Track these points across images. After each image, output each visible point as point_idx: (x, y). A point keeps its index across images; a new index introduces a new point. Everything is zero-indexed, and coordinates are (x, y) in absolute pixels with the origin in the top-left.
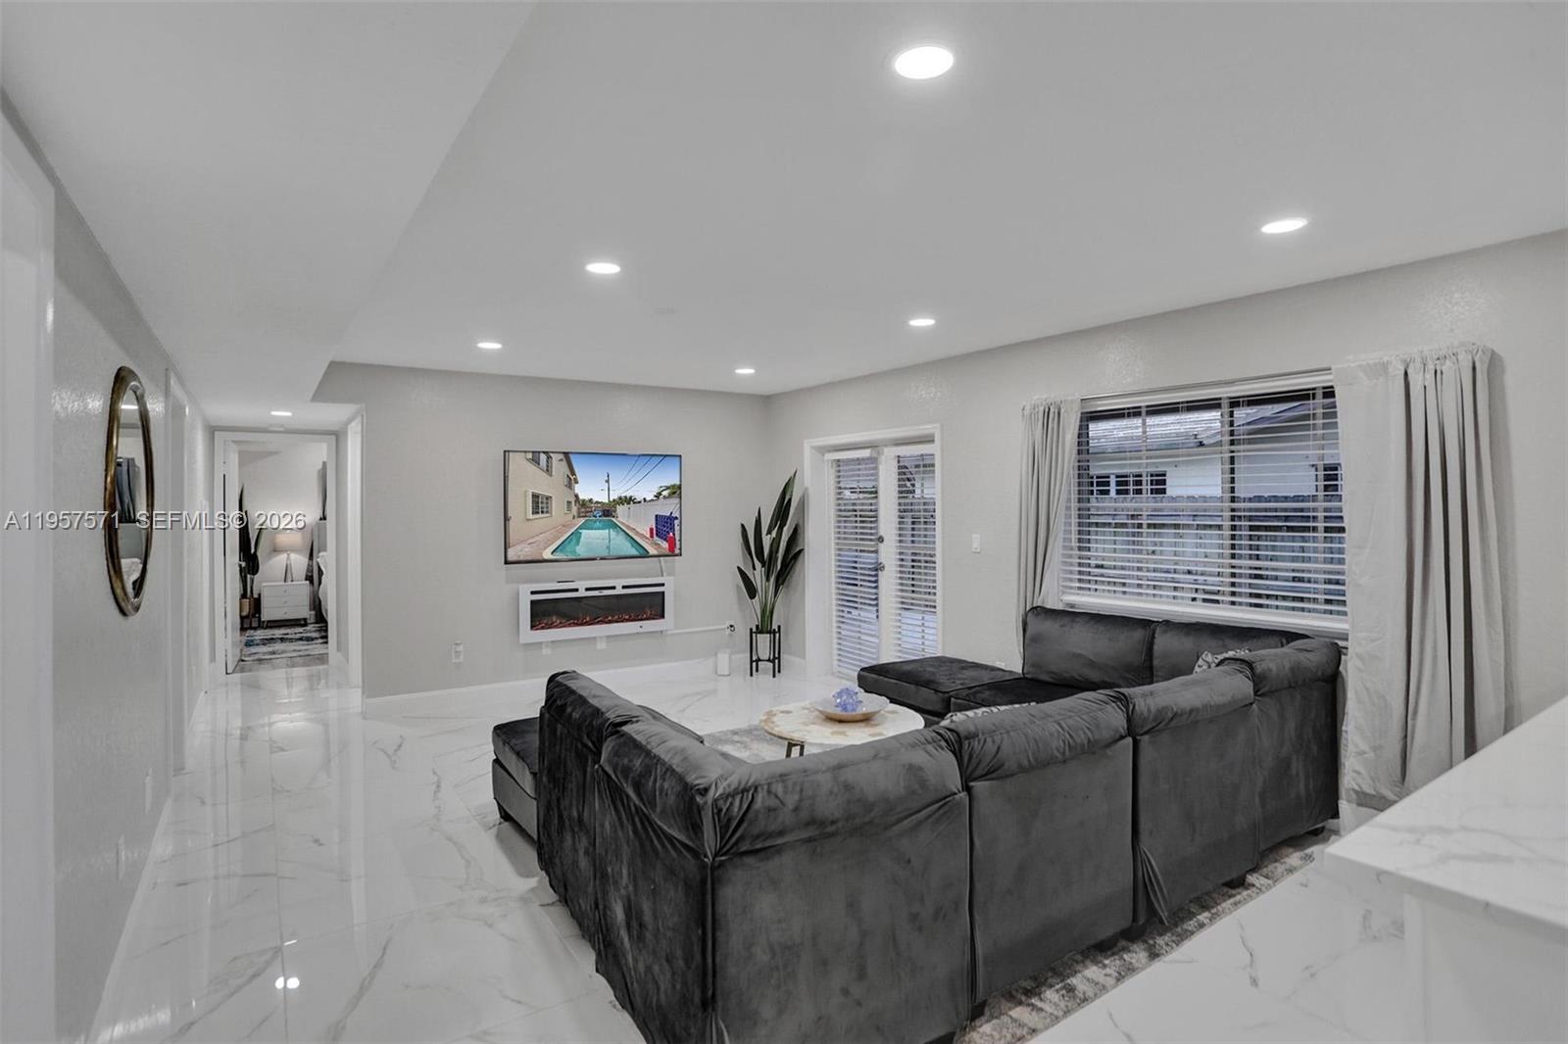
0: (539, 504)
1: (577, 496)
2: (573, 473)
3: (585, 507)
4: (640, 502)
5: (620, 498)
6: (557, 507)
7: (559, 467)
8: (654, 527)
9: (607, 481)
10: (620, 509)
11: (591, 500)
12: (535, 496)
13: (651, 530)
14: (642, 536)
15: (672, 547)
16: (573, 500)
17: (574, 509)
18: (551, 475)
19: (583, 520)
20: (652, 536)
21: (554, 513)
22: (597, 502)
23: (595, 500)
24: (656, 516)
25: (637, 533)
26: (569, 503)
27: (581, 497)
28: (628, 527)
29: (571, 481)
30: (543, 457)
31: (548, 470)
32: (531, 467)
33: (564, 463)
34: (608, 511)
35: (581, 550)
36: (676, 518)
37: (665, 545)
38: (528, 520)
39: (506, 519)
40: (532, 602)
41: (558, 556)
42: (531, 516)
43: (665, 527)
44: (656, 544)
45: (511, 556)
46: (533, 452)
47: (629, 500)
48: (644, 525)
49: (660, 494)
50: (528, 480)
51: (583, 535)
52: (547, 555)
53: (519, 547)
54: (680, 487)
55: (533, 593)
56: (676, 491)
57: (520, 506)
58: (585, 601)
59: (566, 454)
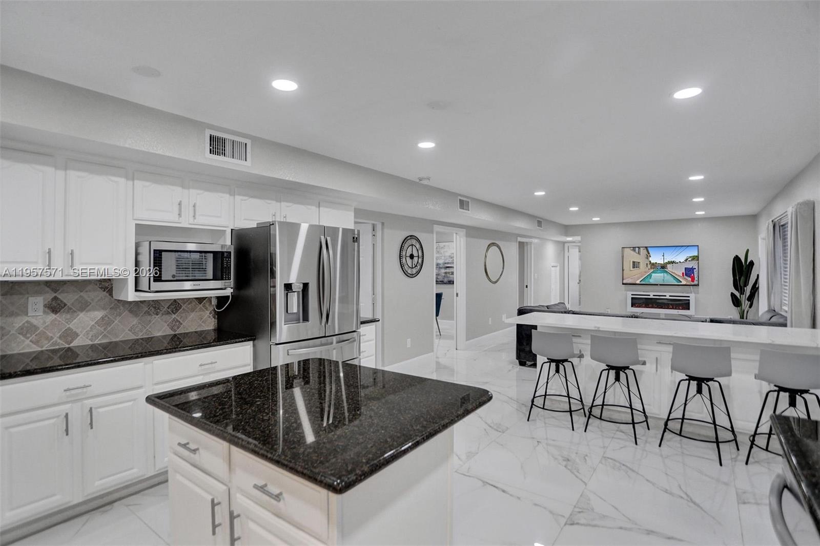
0: (635, 265)
1: (650, 261)
2: (649, 253)
3: (653, 265)
4: (677, 263)
5: (669, 262)
6: (642, 266)
7: (643, 251)
8: (684, 272)
9: (663, 256)
10: (668, 265)
11: (656, 263)
12: (634, 262)
13: (683, 273)
14: (679, 276)
15: (693, 280)
16: (649, 263)
17: (649, 266)
18: (640, 254)
19: (652, 270)
20: (683, 275)
21: (641, 267)
22: (659, 264)
23: (658, 262)
24: (685, 268)
25: (676, 275)
26: (647, 264)
27: (652, 262)
28: (672, 272)
29: (648, 256)
30: (637, 249)
31: (639, 253)
32: (632, 252)
33: (645, 250)
34: (663, 267)
35: (652, 281)
36: (695, 269)
37: (690, 279)
38: (631, 270)
39: (623, 270)
40: (632, 298)
41: (643, 283)
42: (632, 269)
43: (689, 272)
44: (685, 279)
45: (624, 282)
46: (633, 248)
47: (673, 262)
48: (680, 271)
49: (687, 259)
50: (631, 256)
51: (652, 276)
52: (638, 282)
53: (627, 280)
54: (698, 257)
55: (632, 295)
56: (695, 258)
57: (628, 265)
58: (653, 300)
59: (646, 247)
